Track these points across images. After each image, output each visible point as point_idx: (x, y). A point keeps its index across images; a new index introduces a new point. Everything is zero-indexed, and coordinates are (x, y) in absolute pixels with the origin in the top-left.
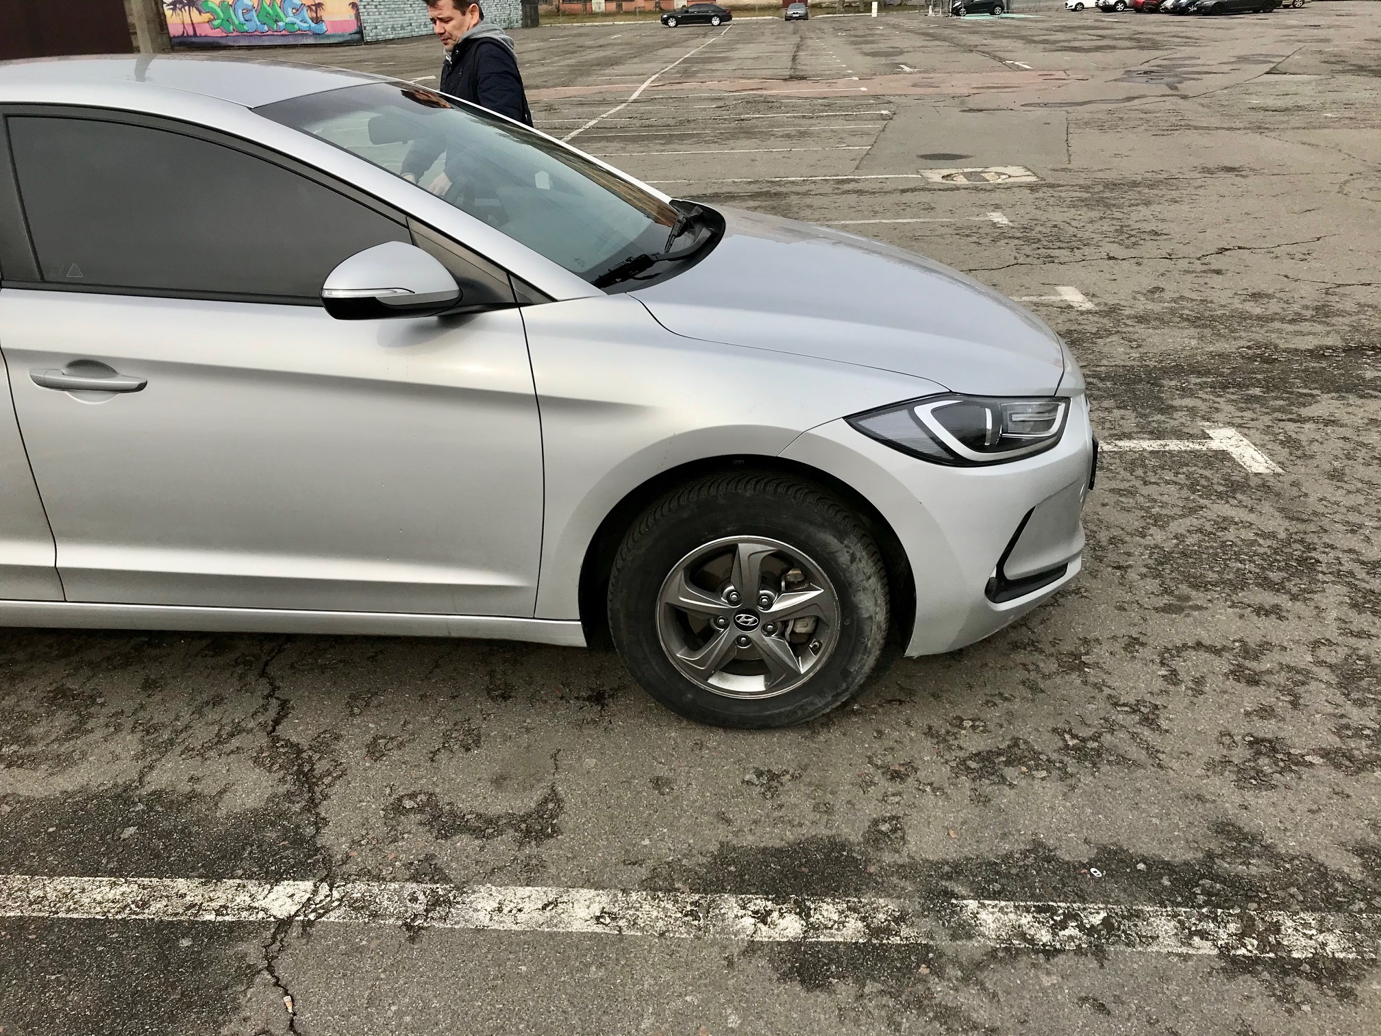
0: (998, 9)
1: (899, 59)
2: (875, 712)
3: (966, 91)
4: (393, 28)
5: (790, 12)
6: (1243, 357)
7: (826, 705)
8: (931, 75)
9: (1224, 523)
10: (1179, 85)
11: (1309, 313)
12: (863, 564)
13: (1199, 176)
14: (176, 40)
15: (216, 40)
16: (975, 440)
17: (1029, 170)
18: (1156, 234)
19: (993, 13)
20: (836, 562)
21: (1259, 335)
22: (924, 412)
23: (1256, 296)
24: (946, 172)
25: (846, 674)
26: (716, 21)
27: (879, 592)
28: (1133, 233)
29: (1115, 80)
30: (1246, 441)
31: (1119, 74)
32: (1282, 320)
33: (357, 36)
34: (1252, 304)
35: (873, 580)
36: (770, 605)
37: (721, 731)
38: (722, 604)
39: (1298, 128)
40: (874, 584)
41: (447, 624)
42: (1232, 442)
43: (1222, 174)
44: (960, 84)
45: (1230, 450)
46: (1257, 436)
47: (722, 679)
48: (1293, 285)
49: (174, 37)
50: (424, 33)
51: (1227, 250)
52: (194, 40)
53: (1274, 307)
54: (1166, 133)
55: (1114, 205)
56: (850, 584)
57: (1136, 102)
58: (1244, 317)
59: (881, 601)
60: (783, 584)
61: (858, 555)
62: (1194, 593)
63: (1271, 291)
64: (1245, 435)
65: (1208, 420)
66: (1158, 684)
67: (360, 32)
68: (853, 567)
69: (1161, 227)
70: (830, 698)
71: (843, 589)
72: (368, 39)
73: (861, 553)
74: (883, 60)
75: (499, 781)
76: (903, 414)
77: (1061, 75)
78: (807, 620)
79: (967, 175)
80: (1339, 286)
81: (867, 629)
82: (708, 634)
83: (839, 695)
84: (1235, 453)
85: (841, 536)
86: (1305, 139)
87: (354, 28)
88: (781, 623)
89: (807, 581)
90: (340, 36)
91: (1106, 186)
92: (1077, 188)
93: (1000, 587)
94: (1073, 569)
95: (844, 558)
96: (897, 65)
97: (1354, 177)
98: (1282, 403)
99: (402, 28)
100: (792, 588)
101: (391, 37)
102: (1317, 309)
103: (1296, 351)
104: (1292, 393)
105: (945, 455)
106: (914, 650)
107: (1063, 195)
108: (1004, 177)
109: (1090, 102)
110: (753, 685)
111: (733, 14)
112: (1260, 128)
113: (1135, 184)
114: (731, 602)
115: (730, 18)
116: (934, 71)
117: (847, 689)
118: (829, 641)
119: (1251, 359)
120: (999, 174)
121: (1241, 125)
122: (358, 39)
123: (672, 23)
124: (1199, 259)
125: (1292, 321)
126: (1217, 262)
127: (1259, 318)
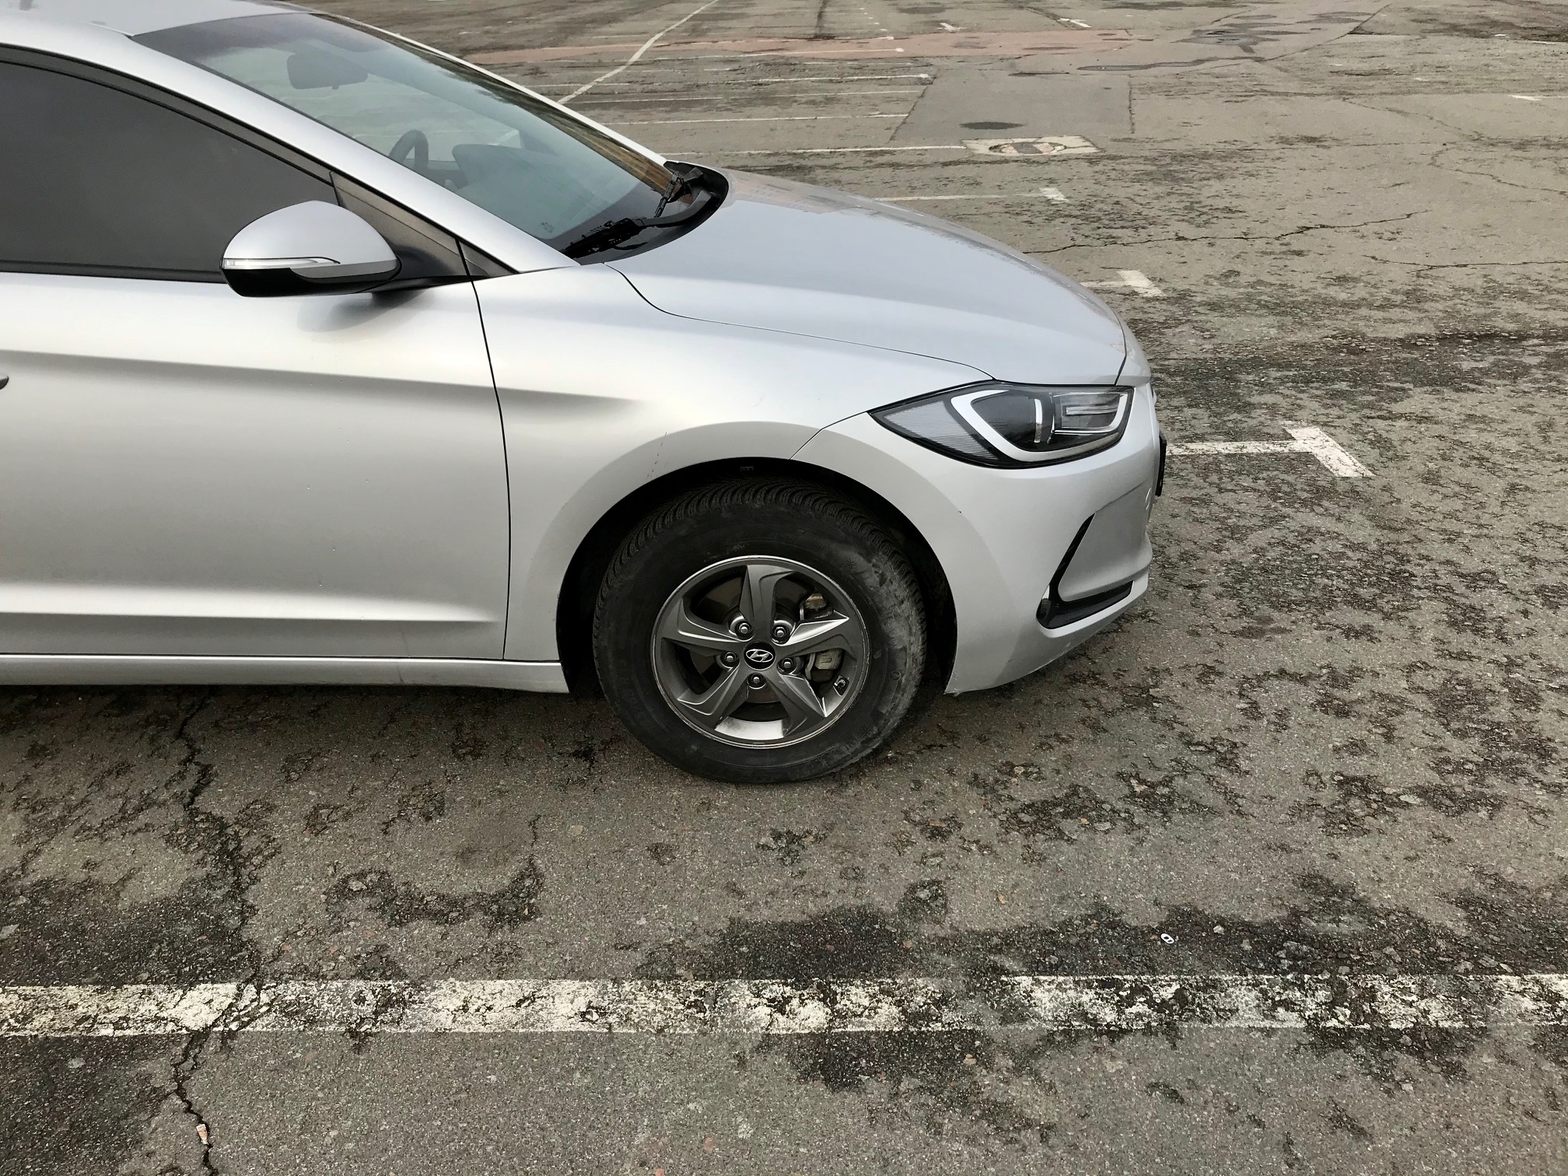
1: (939, 16)
2: (912, 759)
3: (1017, 53)
6: (1327, 348)
7: (855, 754)
8: (975, 35)
9: (1308, 535)
10: (1253, 47)
11: (1399, 298)
12: (895, 585)
13: (1276, 146)
16: (1023, 437)
17: (1087, 140)
18: (1230, 211)
20: (863, 584)
21: (1345, 323)
22: (962, 404)
23: (1342, 280)
24: (993, 143)
25: (877, 716)
27: (914, 619)
28: (1205, 210)
29: (1184, 41)
30: (1332, 442)
31: (1187, 34)
32: (1370, 306)
34: (1337, 288)
35: (906, 605)
36: (786, 638)
37: (732, 788)
38: (730, 637)
39: (1385, 94)
40: (908, 609)
41: (398, 669)
42: (1317, 442)
43: (1303, 145)
44: (1010, 44)
45: (1315, 451)
46: (1344, 436)
47: (732, 726)
48: (1382, 267)
51: (1308, 228)
53: (1360, 292)
54: (1240, 99)
55: (1182, 179)
56: (879, 610)
57: (1207, 65)
58: (1328, 303)
59: (916, 628)
60: (802, 612)
61: (889, 576)
62: (1276, 615)
63: (1356, 275)
64: (1332, 435)
65: (1290, 418)
66: (1237, 719)
68: (883, 590)
69: (1235, 203)
70: (858, 745)
71: (872, 616)
73: (892, 573)
74: (922, 17)
75: (465, 856)
76: (938, 407)
77: (1121, 34)
78: (831, 654)
79: (1018, 146)
80: (1431, 268)
81: (900, 662)
82: (715, 674)
83: (869, 741)
84: (1320, 455)
85: (868, 555)
86: (1394, 106)
88: (800, 659)
89: (830, 609)
91: (1174, 158)
92: (1141, 160)
93: (1054, 610)
94: (1139, 588)
95: (872, 580)
96: (938, 23)
97: (1448, 146)
98: (1371, 398)
100: (812, 616)
102: (1407, 293)
103: (1385, 341)
104: (1381, 387)
105: (988, 455)
106: (956, 685)
107: (1126, 168)
108: (1059, 148)
109: (1154, 65)
110: (769, 732)
112: (1344, 94)
113: (1206, 156)
114: (740, 635)
116: (980, 29)
117: (879, 733)
118: (856, 677)
119: (1337, 350)
120: (1054, 145)
121: (1323, 91)
124: (1277, 239)
125: (1381, 307)
126: (1297, 243)
127: (1344, 304)
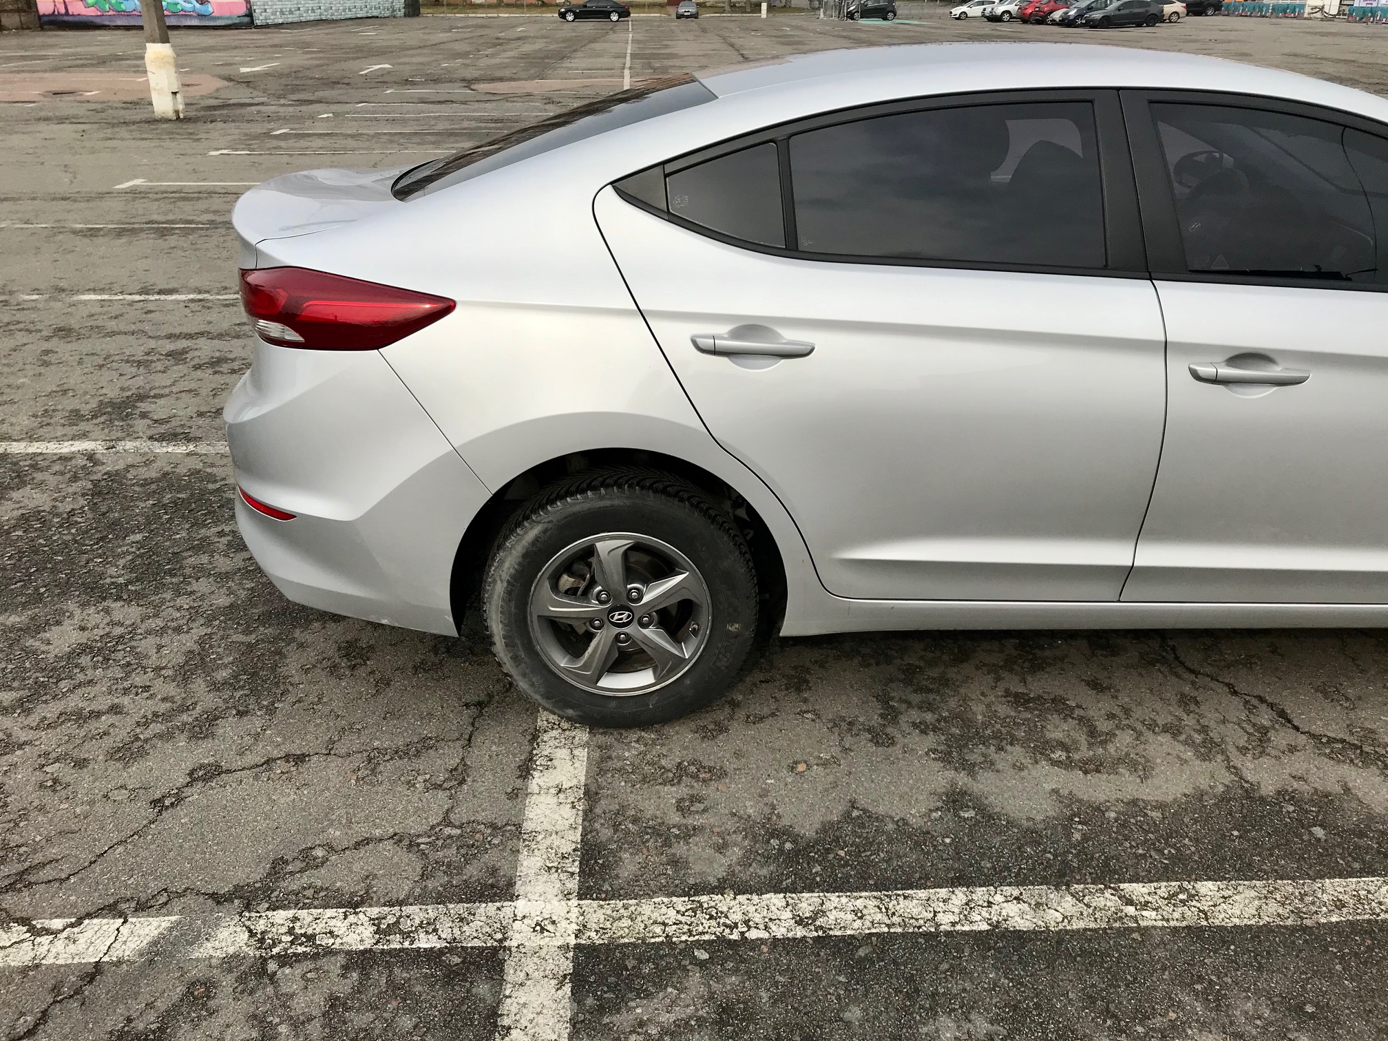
0: (890, 15)
4: (282, 13)
5: (681, 11)
14: (46, 19)
15: (90, 19)
19: (885, 19)
26: (614, 17)
33: (247, 19)
49: (44, 15)
50: (312, 18)
52: (66, 18)
67: (250, 14)
72: (258, 22)
87: (243, 11)
90: (228, 18)
99: (291, 12)
101: (280, 21)
111: (631, 10)
115: (628, 15)
122: (248, 22)
123: (570, 17)
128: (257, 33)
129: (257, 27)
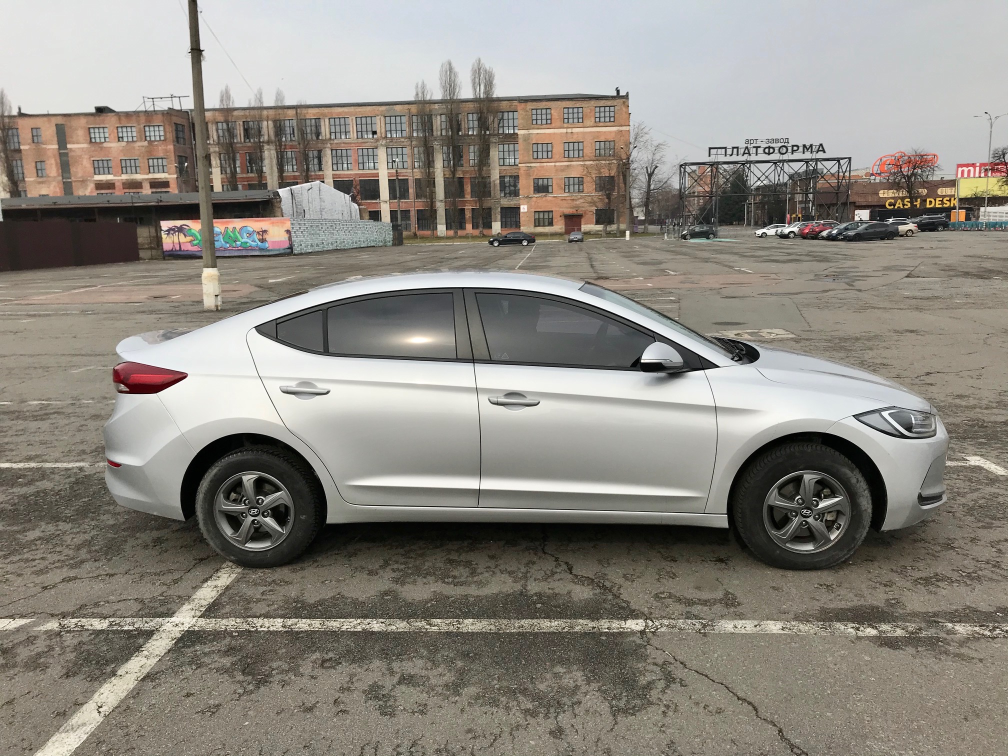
0: (711, 236)
1: (662, 266)
2: (860, 564)
3: (718, 286)
4: (312, 246)
5: (572, 237)
6: (966, 425)
7: (844, 555)
8: (689, 276)
9: (997, 496)
10: (854, 284)
11: (994, 405)
12: (862, 484)
13: (893, 334)
14: (167, 253)
15: (194, 253)
16: (909, 428)
17: (787, 331)
18: (884, 365)
19: (708, 238)
20: (850, 483)
21: (971, 414)
22: (885, 414)
23: (960, 396)
24: (736, 332)
25: (854, 539)
26: (525, 243)
27: (869, 498)
28: (871, 364)
29: (811, 280)
30: (988, 462)
31: (812, 276)
32: (981, 408)
33: (289, 250)
34: (959, 400)
35: (866, 492)
36: (818, 505)
37: (791, 572)
38: (794, 505)
39: (942, 309)
40: (867, 493)
41: (662, 518)
42: (981, 462)
43: (908, 334)
44: (713, 282)
45: (982, 465)
46: (995, 460)
47: (792, 544)
48: (978, 391)
49: (166, 251)
50: (331, 248)
51: (931, 373)
52: (179, 253)
53: (972, 402)
54: (861, 311)
55: (851, 350)
56: (856, 493)
57: (830, 293)
58: (958, 406)
59: (870, 502)
60: (823, 495)
61: (860, 479)
63: (967, 394)
64: (987, 459)
65: (963, 453)
67: (291, 248)
68: (858, 485)
69: (885, 361)
70: (846, 552)
71: (852, 496)
72: (296, 252)
74: (653, 268)
76: (877, 415)
77: (773, 276)
78: (833, 513)
79: (750, 334)
80: (1005, 392)
81: (864, 515)
82: (786, 520)
83: (849, 550)
84: (986, 467)
85: (852, 470)
86: (952, 315)
87: (287, 245)
88: (821, 514)
89: (833, 494)
90: (277, 250)
91: (840, 339)
92: (823, 341)
93: (922, 499)
94: (945, 498)
95: (854, 481)
96: (663, 270)
97: (990, 335)
98: (999, 445)
99: (317, 245)
100: (826, 497)
101: (310, 251)
102: (997, 402)
103: (995, 422)
104: (1003, 441)
105: (897, 433)
106: (886, 527)
107: (817, 344)
108: (774, 335)
109: (801, 293)
110: (809, 547)
111: (536, 238)
112: (918, 309)
113: (857, 339)
114: (799, 504)
115: (534, 241)
116: (690, 274)
117: (854, 547)
118: (843, 522)
119: (973, 426)
120: (770, 333)
121: (906, 307)
122: (290, 252)
123: (496, 244)
124: (917, 378)
125: (986, 408)
126: (929, 380)
127: (967, 407)
128: (294, 258)
129: (295, 255)
